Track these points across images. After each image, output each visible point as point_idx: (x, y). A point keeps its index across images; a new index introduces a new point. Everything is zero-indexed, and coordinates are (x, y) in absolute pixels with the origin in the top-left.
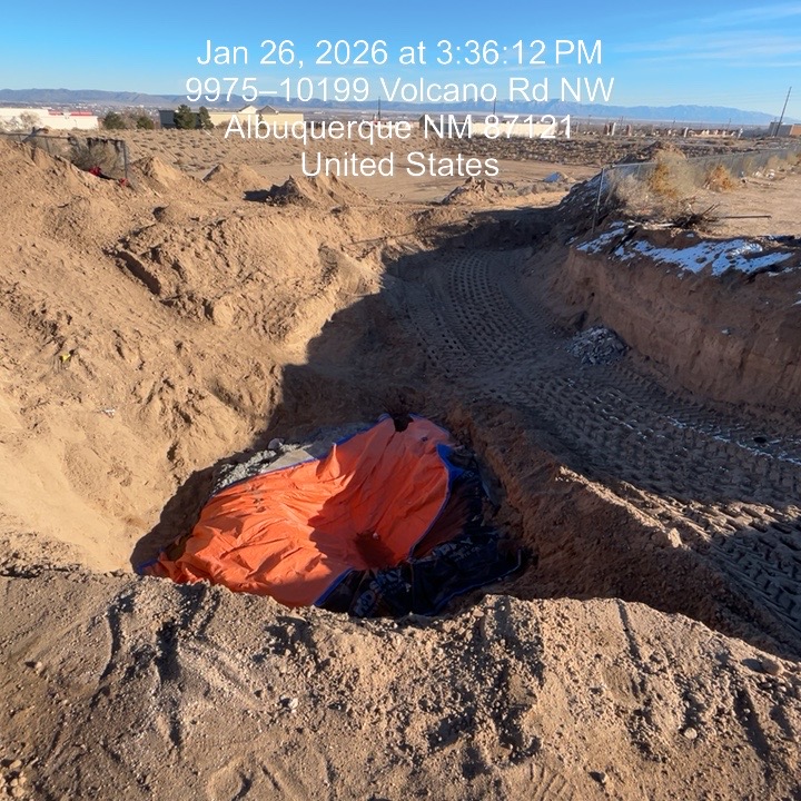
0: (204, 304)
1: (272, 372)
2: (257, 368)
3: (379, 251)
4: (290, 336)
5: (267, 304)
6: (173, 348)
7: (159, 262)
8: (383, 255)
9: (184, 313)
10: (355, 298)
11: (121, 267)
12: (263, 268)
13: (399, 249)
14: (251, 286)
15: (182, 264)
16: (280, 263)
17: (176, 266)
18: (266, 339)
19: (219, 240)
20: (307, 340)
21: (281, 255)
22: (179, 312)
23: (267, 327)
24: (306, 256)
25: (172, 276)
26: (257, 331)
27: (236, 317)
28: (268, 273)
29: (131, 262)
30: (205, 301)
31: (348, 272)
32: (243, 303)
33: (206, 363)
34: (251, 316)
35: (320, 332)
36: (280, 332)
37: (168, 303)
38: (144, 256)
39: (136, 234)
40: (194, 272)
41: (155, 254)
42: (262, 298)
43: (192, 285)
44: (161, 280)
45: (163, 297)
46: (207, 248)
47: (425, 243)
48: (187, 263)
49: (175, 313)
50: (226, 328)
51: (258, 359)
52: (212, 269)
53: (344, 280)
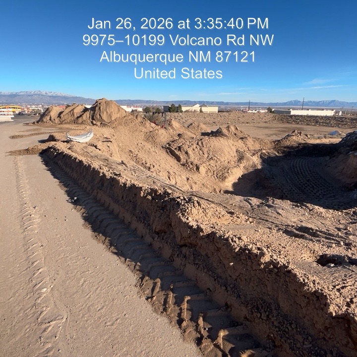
0: (196, 166)
1: (220, 192)
2: (215, 190)
3: (259, 154)
4: (227, 180)
5: (218, 168)
6: (186, 180)
7: (181, 151)
8: (261, 155)
9: (189, 169)
10: (251, 170)
11: (167, 152)
12: (216, 155)
13: (267, 154)
14: (212, 161)
15: (188, 152)
16: (223, 154)
17: (187, 153)
18: (217, 180)
19: (201, 145)
20: (232, 183)
21: (223, 152)
22: (187, 168)
23: (218, 176)
24: (231, 153)
25: (185, 156)
26: (214, 177)
27: (207, 172)
28: (218, 157)
29: (171, 151)
30: (197, 165)
31: (248, 160)
32: (209, 167)
33: (197, 186)
34: (212, 172)
35: (237, 181)
36: (223, 178)
37: (183, 165)
38: (176, 149)
39: (173, 142)
40: (192, 155)
41: (180, 148)
42: (216, 166)
43: (192, 159)
44: (181, 157)
45: (181, 163)
46: (196, 147)
47: (278, 152)
48: (190, 152)
49: (186, 168)
50: (203, 175)
51: (215, 187)
52: (198, 155)
53: (246, 163)
